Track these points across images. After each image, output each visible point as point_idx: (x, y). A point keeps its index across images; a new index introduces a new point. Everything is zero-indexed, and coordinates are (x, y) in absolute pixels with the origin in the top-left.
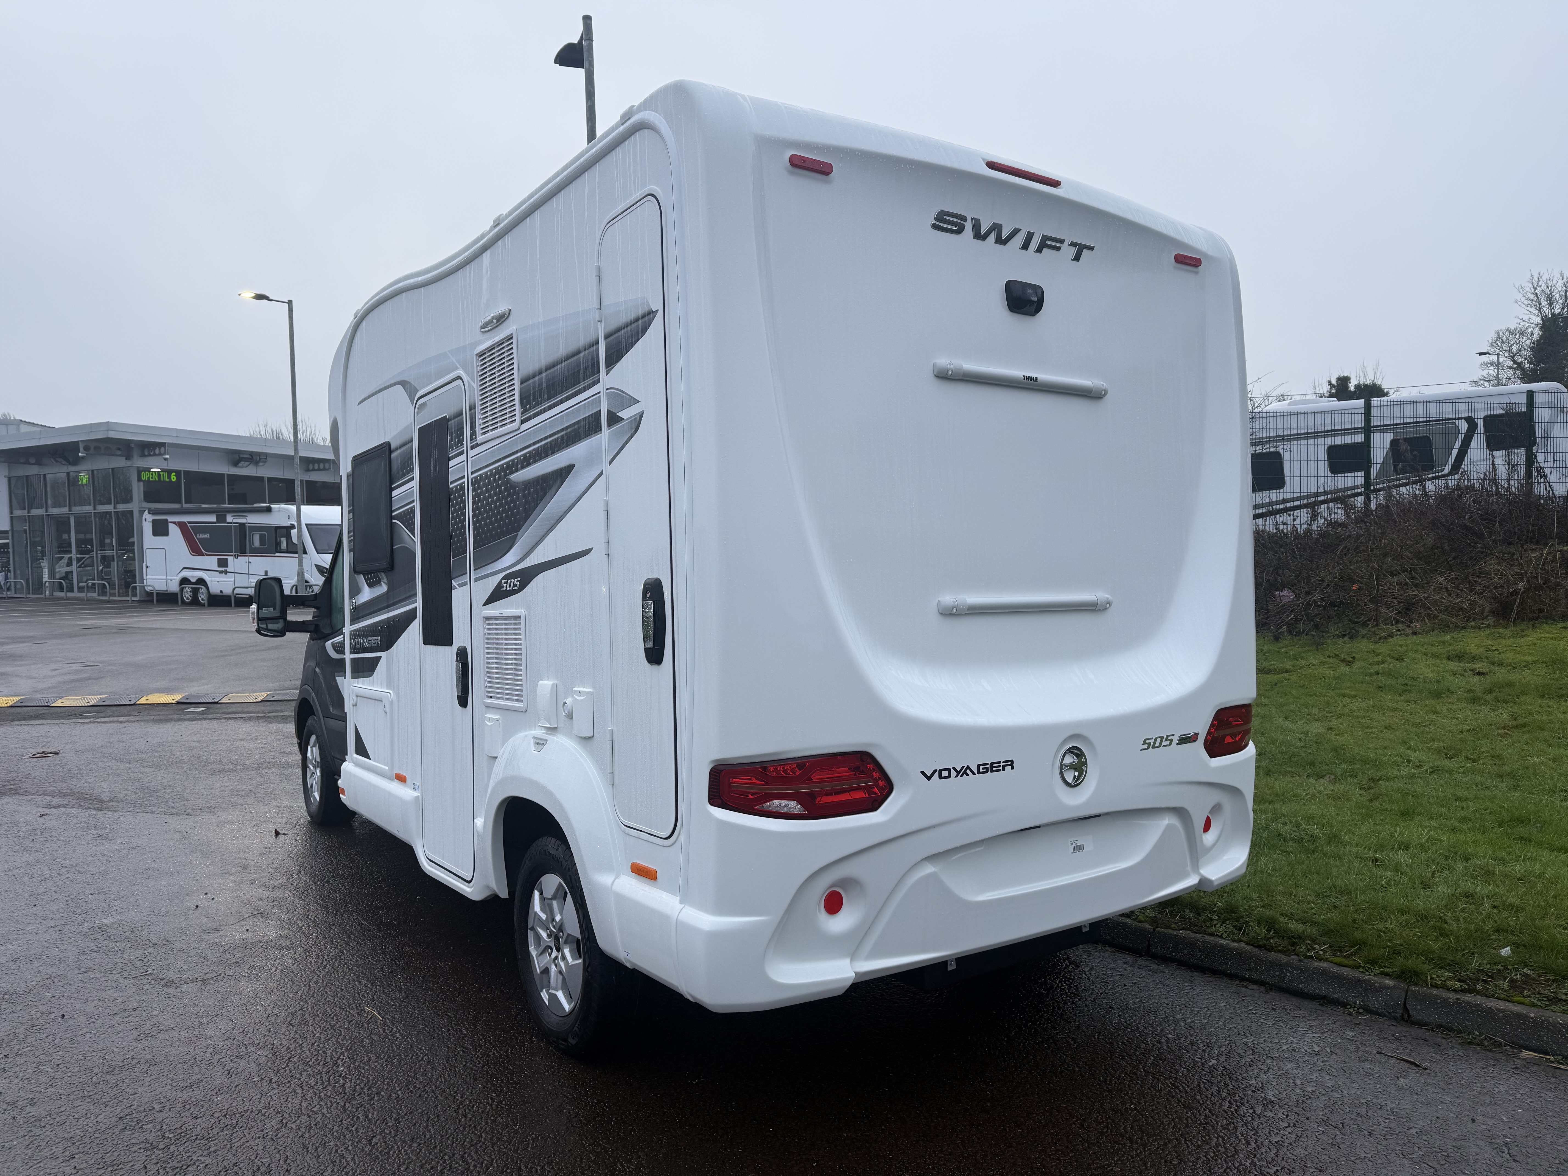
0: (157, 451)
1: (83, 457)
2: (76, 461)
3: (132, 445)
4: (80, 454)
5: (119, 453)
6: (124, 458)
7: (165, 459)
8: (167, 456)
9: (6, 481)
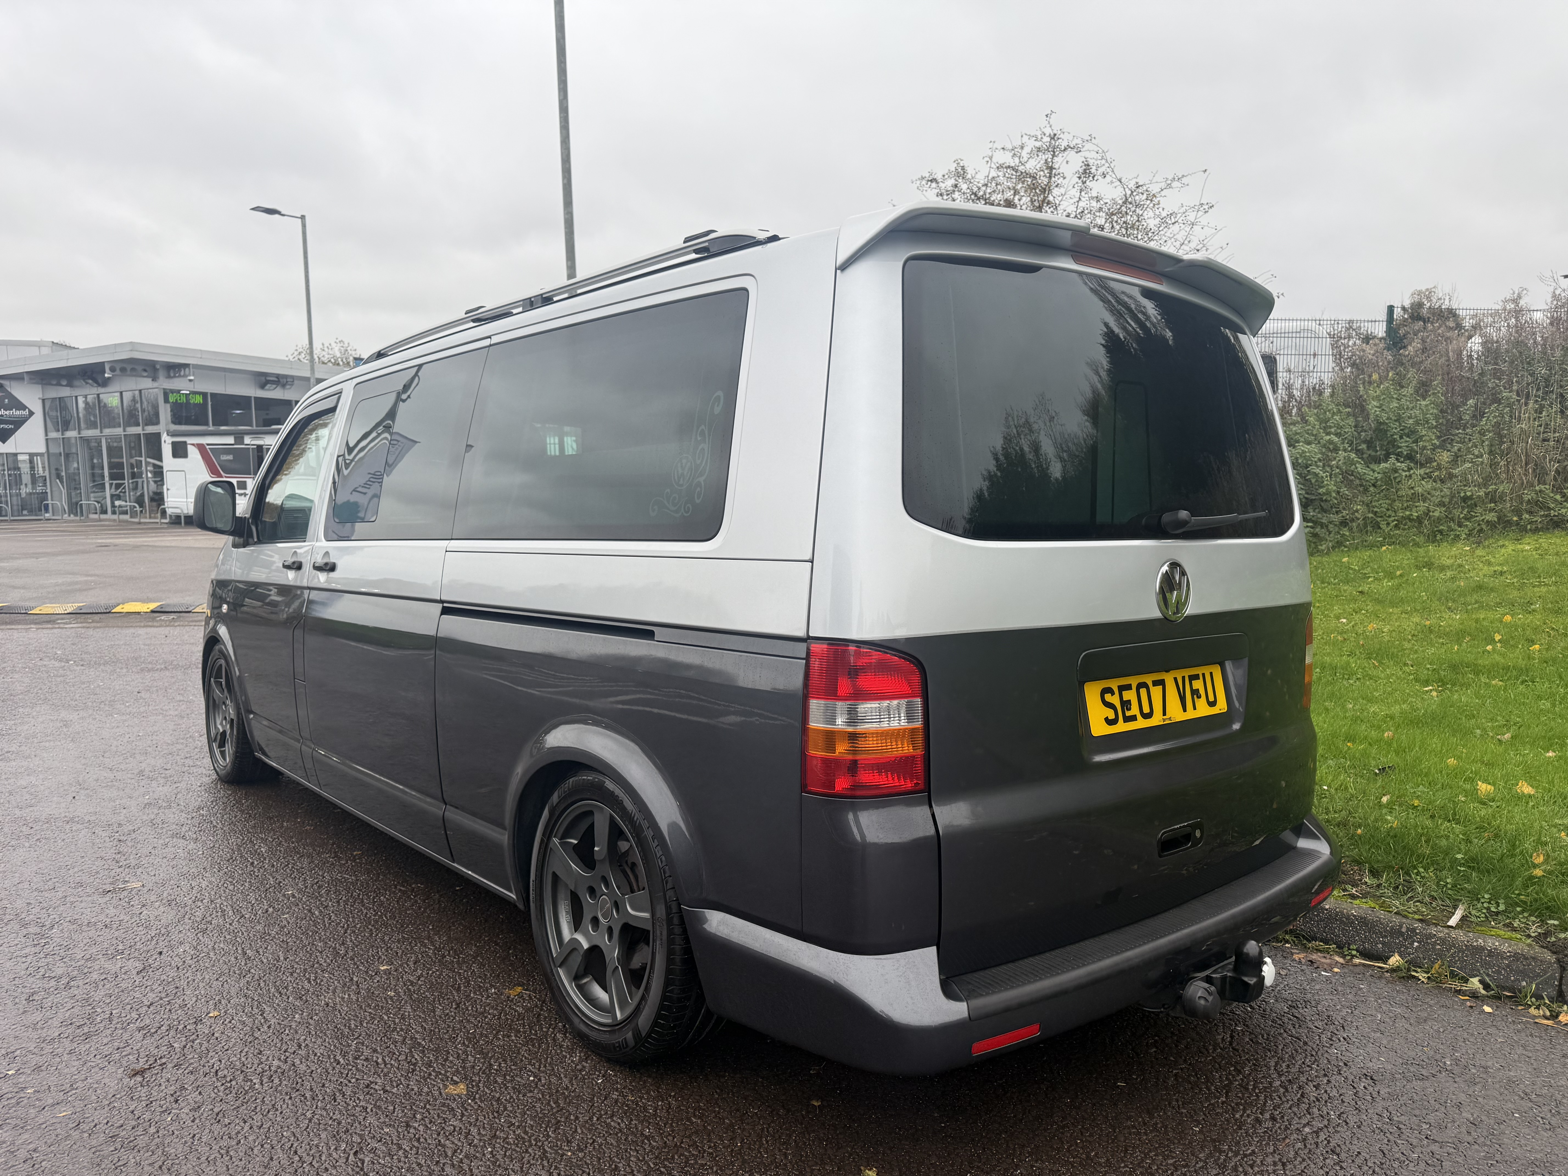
0: (182, 373)
1: (109, 378)
2: (105, 383)
3: (158, 367)
4: (106, 375)
5: (145, 374)
6: (150, 379)
7: (190, 380)
8: (192, 378)
9: (40, 403)
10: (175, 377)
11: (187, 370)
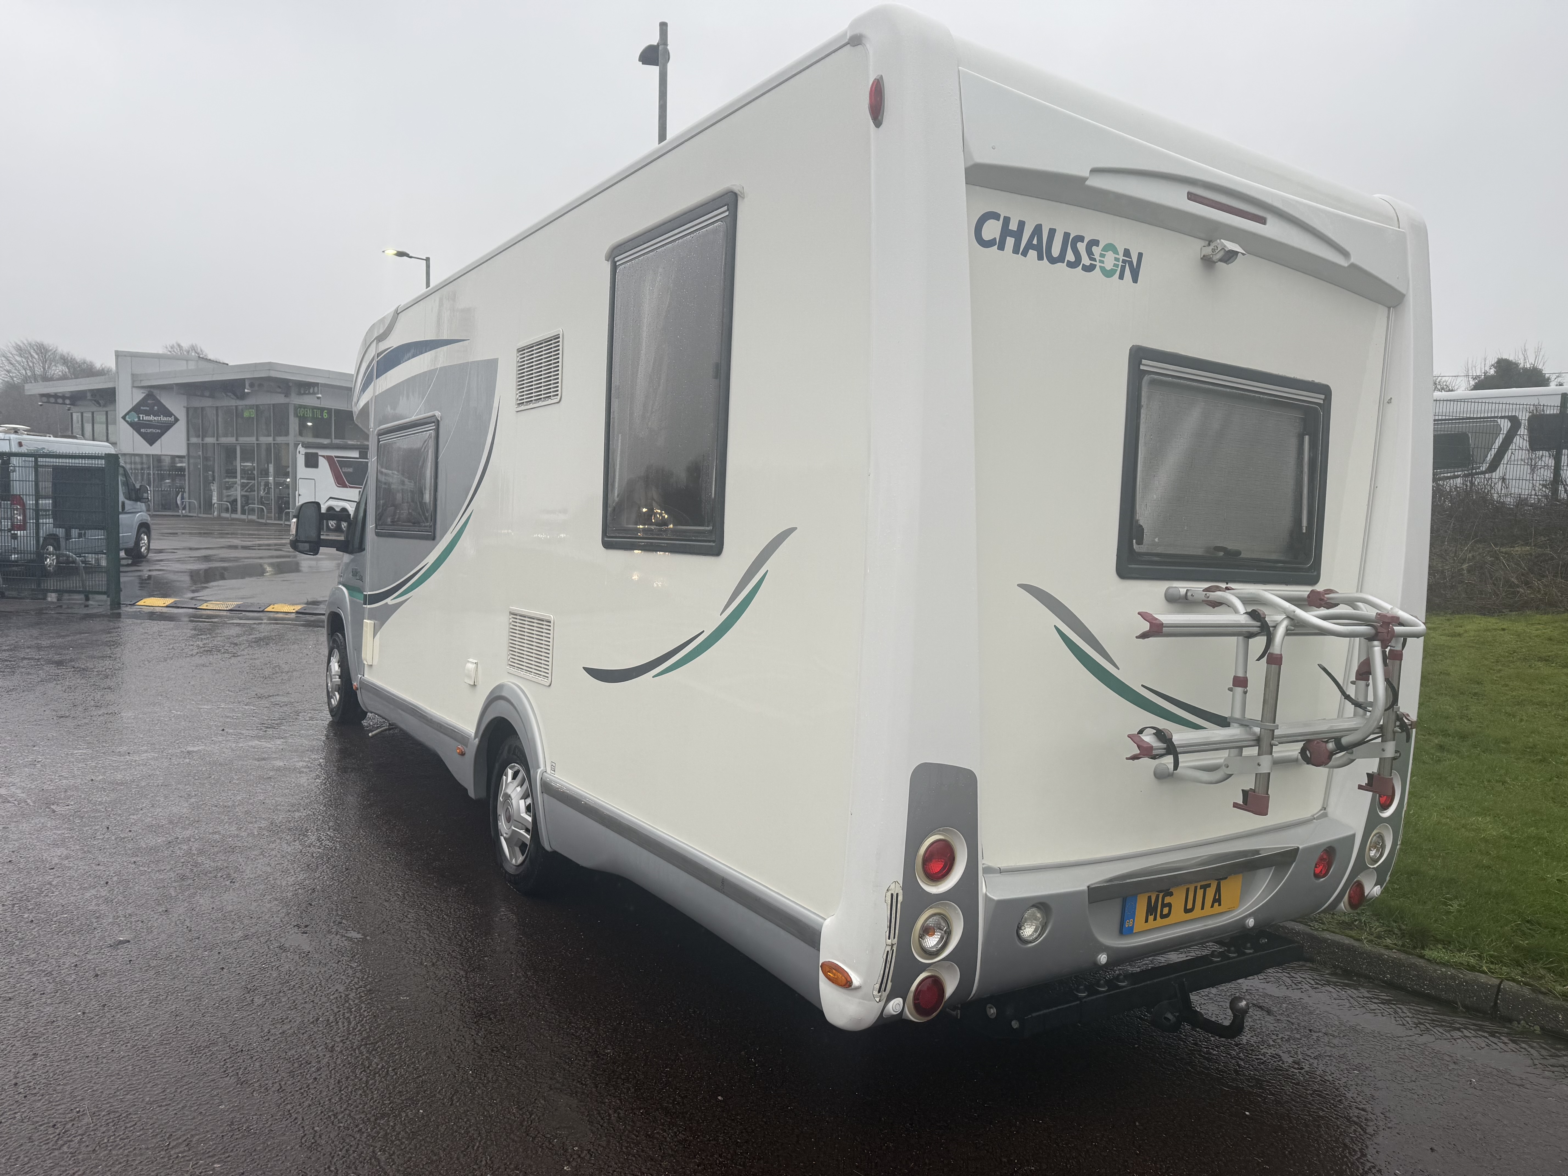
0: (311, 391)
1: (248, 393)
2: (243, 396)
3: (291, 384)
4: (246, 391)
5: (280, 390)
6: (283, 395)
7: (318, 398)
8: (320, 396)
9: (184, 412)
11: (316, 388)
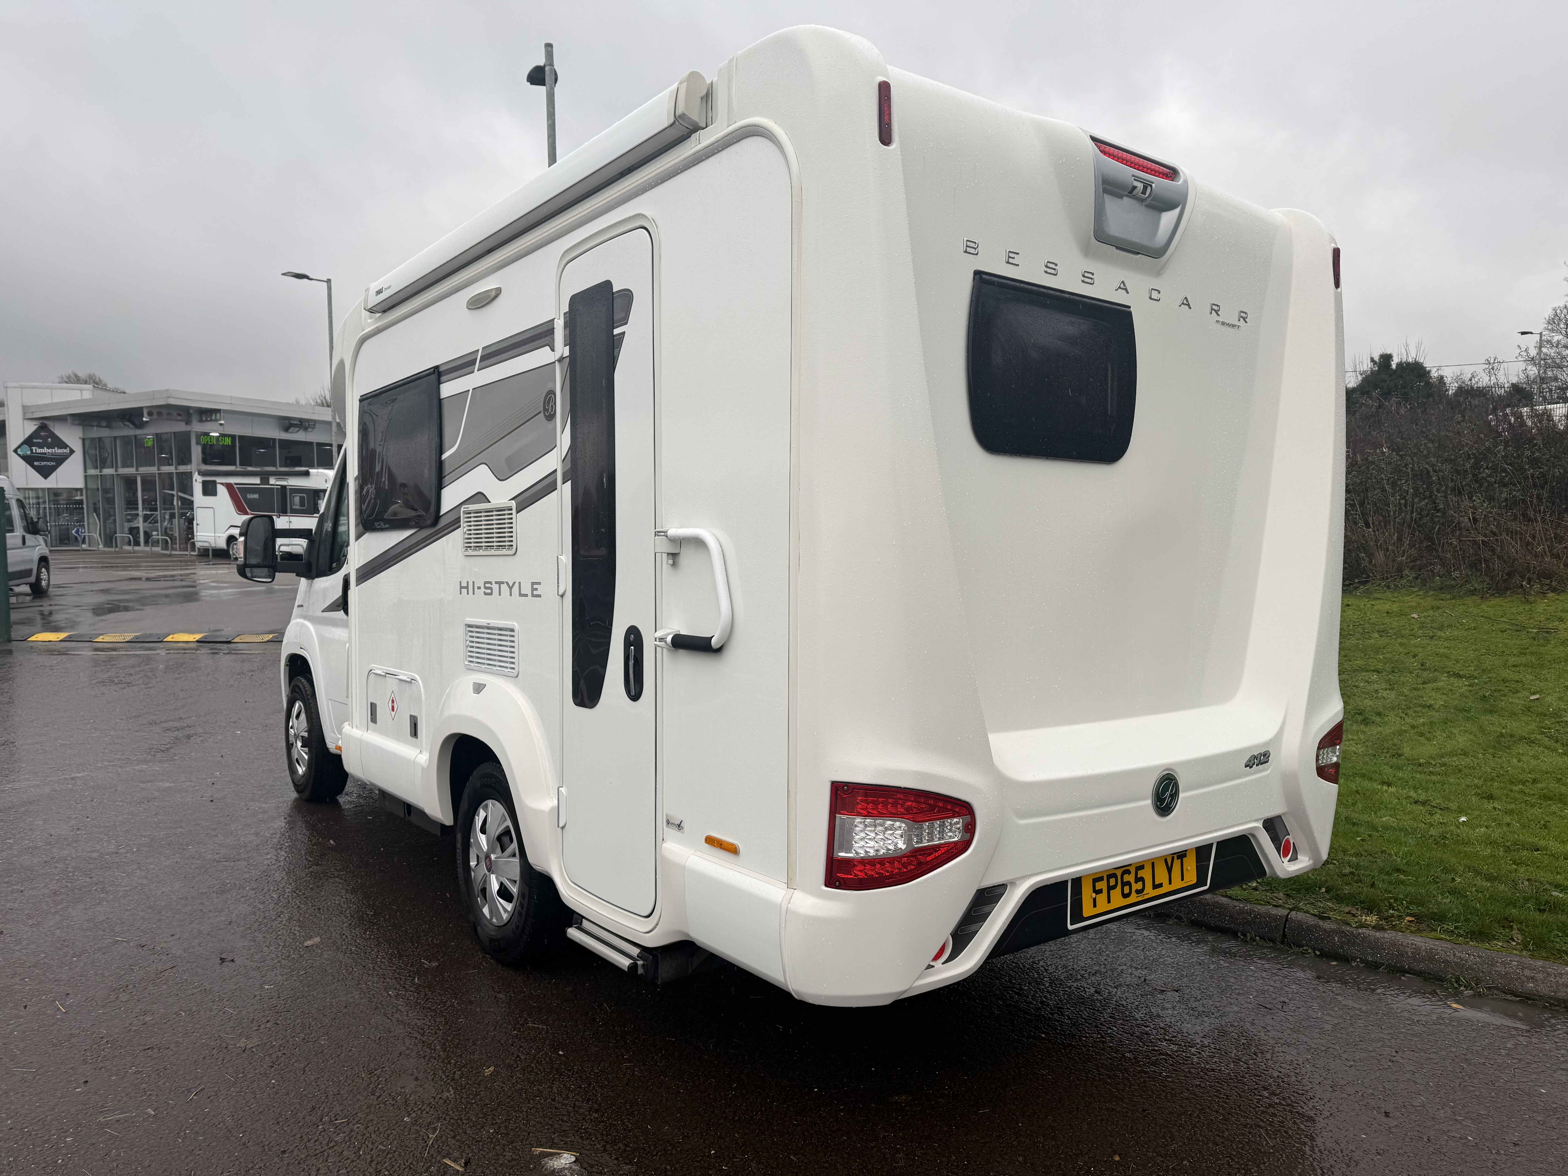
0: (213, 418)
1: (147, 422)
2: (141, 425)
3: (191, 411)
5: (179, 418)
6: (183, 423)
7: (221, 424)
9: (80, 442)
10: (207, 421)
11: (218, 414)
